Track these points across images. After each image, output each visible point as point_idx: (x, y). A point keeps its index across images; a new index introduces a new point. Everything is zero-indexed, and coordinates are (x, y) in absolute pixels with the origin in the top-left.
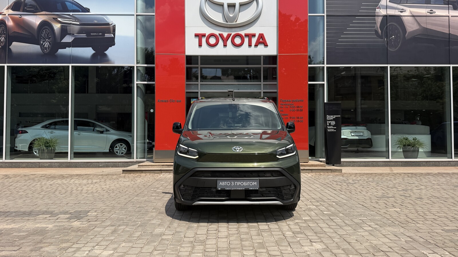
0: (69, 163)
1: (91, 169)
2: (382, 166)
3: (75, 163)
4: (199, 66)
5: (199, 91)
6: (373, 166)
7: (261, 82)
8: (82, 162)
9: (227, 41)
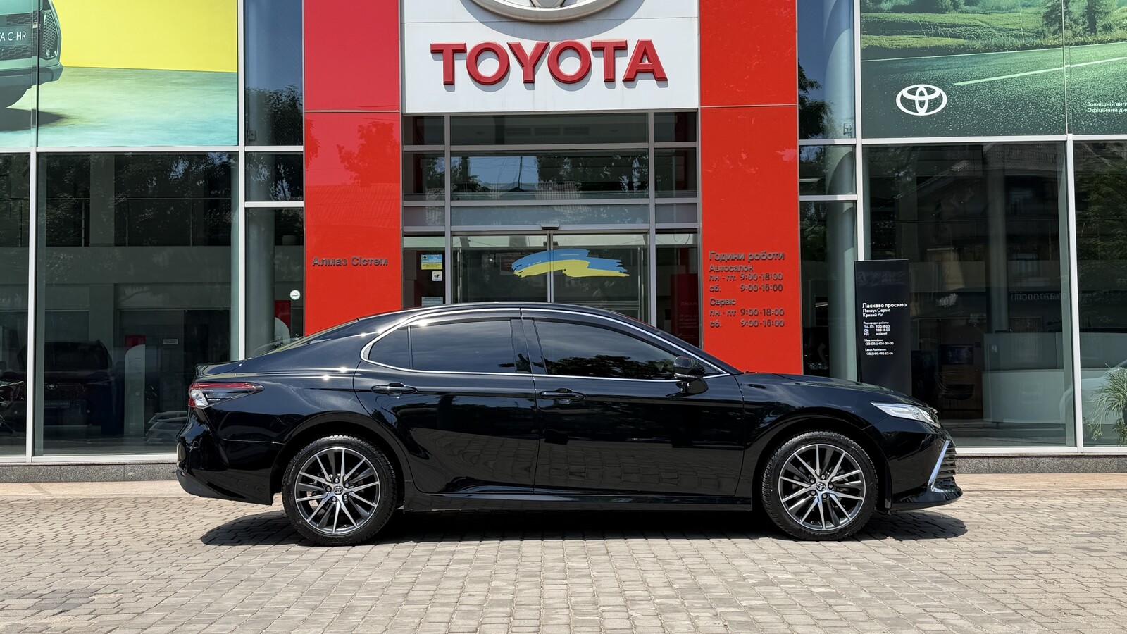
0: (30, 465)
1: (99, 484)
2: (1054, 471)
3: (49, 468)
4: (447, 147)
5: (447, 229)
6: (1024, 471)
7: (648, 196)
8: (72, 465)
9: (534, 66)
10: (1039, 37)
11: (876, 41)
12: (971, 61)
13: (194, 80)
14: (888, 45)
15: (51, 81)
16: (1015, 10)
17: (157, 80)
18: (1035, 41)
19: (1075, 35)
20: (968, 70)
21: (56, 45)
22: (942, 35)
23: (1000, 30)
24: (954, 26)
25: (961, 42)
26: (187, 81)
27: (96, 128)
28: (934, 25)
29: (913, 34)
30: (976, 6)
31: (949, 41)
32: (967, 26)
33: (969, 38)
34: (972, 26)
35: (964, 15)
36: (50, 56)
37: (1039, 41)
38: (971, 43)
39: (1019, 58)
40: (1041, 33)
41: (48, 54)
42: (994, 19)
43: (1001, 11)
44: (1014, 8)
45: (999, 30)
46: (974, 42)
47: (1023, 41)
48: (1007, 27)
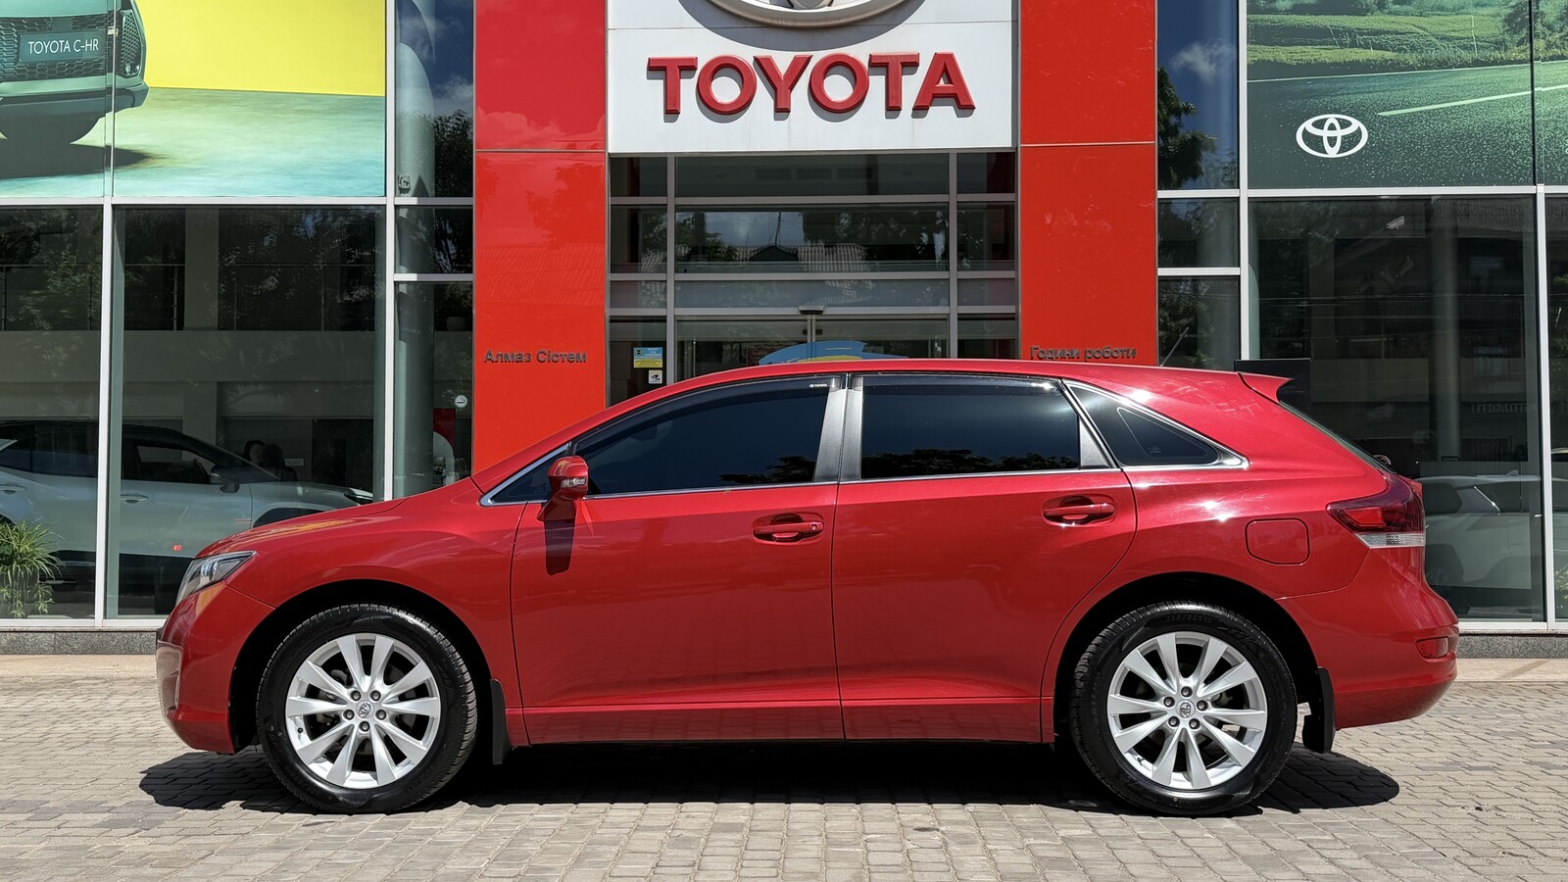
0: (100, 631)
2: (1513, 656)
3: (126, 635)
4: (671, 200)
5: (671, 312)
7: (946, 269)
9: (791, 90)
10: (1499, 49)
11: (1269, 53)
12: (1402, 82)
13: (326, 107)
14: (1285, 59)
15: (133, 106)
16: (1465, 10)
17: (275, 106)
18: (1492, 54)
19: (1549, 46)
20: (1397, 95)
21: (138, 57)
22: (1361, 46)
23: (1443, 38)
24: (1378, 33)
25: (1389, 55)
26: (316, 108)
27: (192, 171)
28: (1350, 32)
29: (1320, 44)
30: (1410, 5)
31: (1372, 54)
32: (1397, 33)
33: (1400, 50)
34: (1404, 34)
35: (1393, 18)
36: (131, 72)
37: (1497, 55)
38: (1402, 57)
39: (1470, 78)
40: (1501, 43)
41: (128, 69)
42: (1434, 24)
43: (1444, 13)
44: (1463, 8)
45: (1441, 39)
46: (1407, 56)
47: (1476, 55)
48: (1453, 34)
